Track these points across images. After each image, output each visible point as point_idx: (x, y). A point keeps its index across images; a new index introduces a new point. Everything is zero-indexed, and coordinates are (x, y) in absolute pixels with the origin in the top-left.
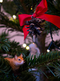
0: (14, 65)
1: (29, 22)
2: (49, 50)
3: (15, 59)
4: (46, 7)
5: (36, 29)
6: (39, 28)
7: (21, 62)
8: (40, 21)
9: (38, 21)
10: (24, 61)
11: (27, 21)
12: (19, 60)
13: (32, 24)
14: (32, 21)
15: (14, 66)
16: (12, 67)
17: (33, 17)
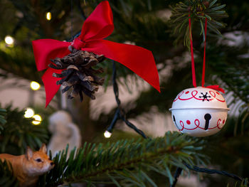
0: (24, 174)
1: (62, 61)
2: (110, 131)
3: (27, 158)
4: (111, 23)
5: (80, 81)
6: (89, 78)
7: (42, 167)
8: (93, 58)
9: (89, 58)
10: (52, 164)
11: (59, 59)
12: (39, 160)
13: (71, 67)
14: (70, 58)
15: (24, 177)
16: (19, 178)
17: (73, 48)
